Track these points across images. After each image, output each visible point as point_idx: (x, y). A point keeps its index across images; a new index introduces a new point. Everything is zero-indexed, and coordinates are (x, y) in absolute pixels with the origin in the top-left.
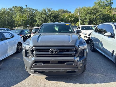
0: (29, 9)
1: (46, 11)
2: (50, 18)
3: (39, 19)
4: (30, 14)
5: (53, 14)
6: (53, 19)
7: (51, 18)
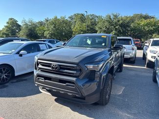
0: (91, 16)
1: (111, 17)
2: (115, 27)
3: (101, 29)
4: (91, 22)
5: (121, 22)
6: (119, 28)
7: (117, 27)
